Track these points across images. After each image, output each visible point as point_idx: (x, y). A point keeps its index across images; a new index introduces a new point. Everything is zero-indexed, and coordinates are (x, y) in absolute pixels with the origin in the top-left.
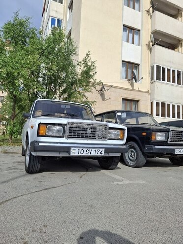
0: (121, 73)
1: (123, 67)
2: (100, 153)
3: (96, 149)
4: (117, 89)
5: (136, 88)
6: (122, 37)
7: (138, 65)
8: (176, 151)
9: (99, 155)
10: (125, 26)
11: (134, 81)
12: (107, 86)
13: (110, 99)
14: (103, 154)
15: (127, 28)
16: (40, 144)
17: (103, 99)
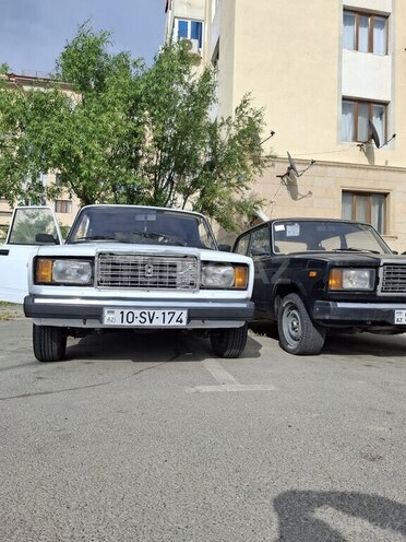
0: (339, 129)
1: (344, 111)
2: (178, 320)
3: (167, 312)
4: (330, 169)
5: (379, 162)
6: (340, 39)
7: (386, 104)
8: (397, 316)
9: (174, 324)
10: (346, 9)
11: (375, 146)
12: (302, 162)
13: (310, 193)
14: (184, 323)
15: (353, 14)
16: (37, 301)
17: (294, 195)
